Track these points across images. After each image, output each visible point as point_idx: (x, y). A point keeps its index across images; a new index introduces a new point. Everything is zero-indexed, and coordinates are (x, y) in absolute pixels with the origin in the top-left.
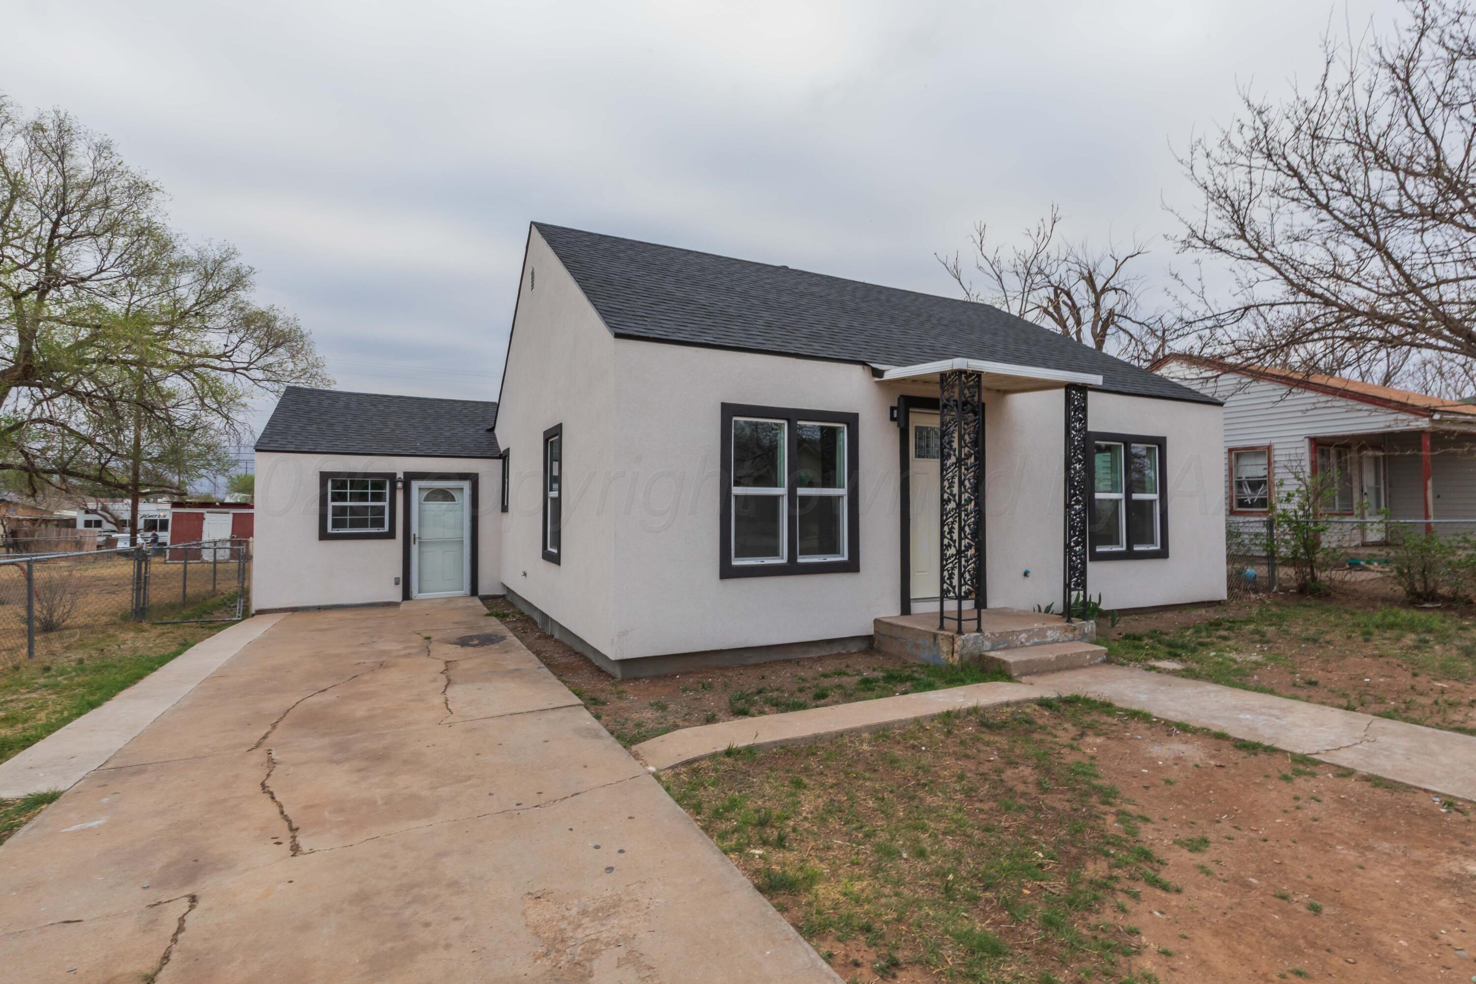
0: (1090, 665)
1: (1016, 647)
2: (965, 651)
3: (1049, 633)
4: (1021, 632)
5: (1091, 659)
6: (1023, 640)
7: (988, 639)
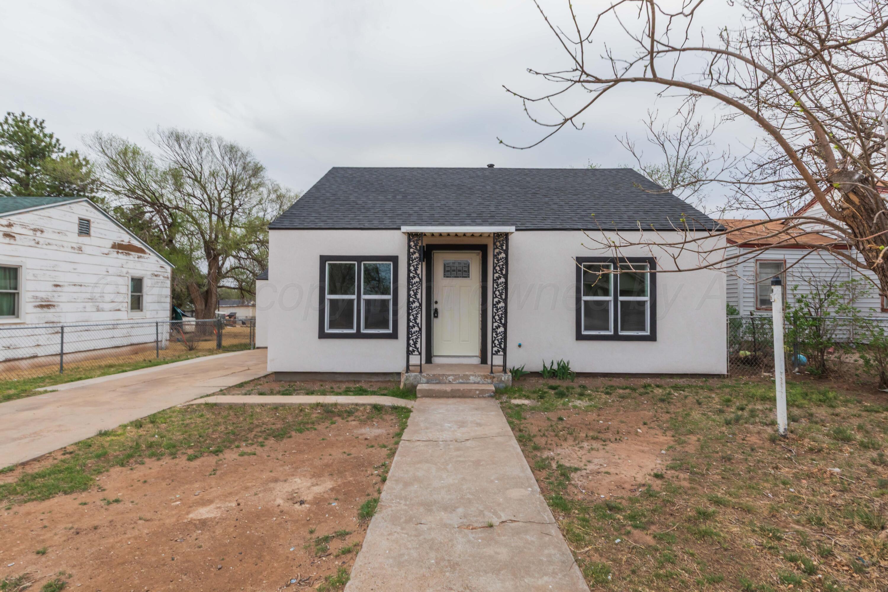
0: (479, 397)
1: (445, 383)
2: (407, 382)
3: (471, 378)
4: (449, 375)
5: (479, 394)
6: (451, 380)
7: (424, 377)
